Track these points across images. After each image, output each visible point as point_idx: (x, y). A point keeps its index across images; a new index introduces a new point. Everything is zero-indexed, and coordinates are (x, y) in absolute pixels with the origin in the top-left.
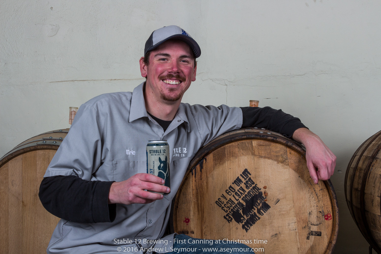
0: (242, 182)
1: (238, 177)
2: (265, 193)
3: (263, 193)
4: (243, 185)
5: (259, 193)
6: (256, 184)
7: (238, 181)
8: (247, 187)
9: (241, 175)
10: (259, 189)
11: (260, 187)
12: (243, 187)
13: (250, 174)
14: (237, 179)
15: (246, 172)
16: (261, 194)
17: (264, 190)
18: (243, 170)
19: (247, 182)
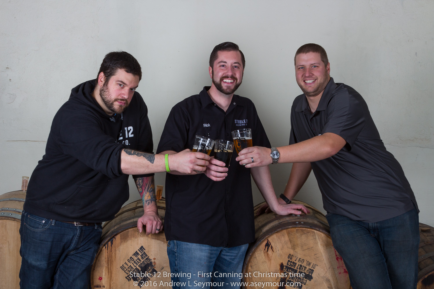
0: (139, 255)
1: (137, 251)
2: (154, 262)
3: (153, 262)
4: (139, 257)
5: (150, 262)
6: (149, 257)
7: (136, 254)
8: (142, 258)
9: (139, 250)
10: (150, 260)
11: (151, 259)
12: (139, 258)
13: (145, 250)
14: (135, 253)
15: (142, 248)
16: (151, 263)
17: (154, 260)
18: (140, 247)
19: (142, 255)
